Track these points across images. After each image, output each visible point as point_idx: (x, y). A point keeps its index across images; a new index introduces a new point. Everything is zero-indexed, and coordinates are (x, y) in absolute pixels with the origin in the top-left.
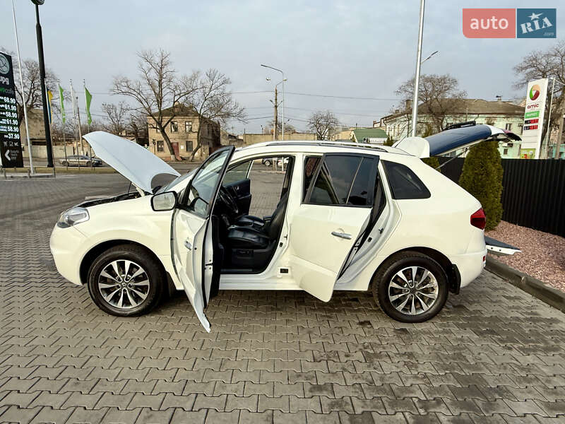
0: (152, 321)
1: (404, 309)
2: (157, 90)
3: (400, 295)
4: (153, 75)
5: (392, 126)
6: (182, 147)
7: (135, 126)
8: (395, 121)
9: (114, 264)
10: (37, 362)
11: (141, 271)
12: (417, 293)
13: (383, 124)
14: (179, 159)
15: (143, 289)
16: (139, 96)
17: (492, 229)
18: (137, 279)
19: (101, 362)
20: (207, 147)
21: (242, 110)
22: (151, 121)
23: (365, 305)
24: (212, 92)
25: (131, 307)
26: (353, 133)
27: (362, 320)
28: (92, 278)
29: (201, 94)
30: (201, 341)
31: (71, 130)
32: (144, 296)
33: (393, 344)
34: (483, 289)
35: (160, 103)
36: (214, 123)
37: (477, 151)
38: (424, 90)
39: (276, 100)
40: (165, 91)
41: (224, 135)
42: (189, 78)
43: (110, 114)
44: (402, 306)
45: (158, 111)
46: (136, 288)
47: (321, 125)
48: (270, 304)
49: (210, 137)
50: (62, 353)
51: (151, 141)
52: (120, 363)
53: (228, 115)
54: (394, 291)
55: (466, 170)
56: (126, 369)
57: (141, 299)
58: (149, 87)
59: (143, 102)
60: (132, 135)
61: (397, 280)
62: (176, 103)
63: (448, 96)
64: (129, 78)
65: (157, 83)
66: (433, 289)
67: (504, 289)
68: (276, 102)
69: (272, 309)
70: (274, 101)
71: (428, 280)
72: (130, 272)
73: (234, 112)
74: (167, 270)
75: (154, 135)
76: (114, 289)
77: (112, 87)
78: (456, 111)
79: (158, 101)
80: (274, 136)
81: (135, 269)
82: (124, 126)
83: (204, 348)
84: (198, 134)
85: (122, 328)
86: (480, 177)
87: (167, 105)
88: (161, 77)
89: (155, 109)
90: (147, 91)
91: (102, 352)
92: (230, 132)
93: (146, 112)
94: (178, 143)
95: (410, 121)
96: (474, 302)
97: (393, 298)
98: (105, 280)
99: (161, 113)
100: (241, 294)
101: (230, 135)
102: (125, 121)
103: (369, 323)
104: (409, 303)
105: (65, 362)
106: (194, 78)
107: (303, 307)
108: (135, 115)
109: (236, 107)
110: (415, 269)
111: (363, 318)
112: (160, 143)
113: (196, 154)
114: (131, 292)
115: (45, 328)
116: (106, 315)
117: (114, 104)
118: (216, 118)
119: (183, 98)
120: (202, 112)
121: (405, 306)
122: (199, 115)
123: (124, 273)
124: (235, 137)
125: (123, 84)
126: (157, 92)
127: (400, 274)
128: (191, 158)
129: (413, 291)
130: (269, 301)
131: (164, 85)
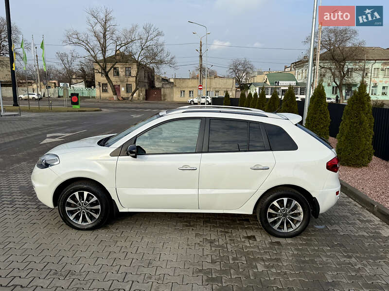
0: (102, 234)
1: (279, 228)
2: (102, 41)
3: (275, 218)
4: (99, 28)
5: (300, 71)
6: (123, 89)
7: (83, 71)
8: (303, 66)
9: (77, 194)
10: (29, 259)
11: (95, 198)
12: (288, 216)
13: (292, 69)
14: (120, 99)
15: (96, 211)
16: (87, 47)
17: (364, 166)
18: (92, 204)
19: (70, 260)
20: (144, 90)
21: (172, 58)
22: (97, 67)
23: (254, 224)
24: (148, 44)
25: (87, 224)
26: (266, 77)
27: (249, 235)
28: (61, 204)
29: (138, 44)
30: (136, 248)
31: (31, 73)
32: (97, 216)
33: (268, 252)
34: (344, 214)
35: (104, 51)
36: (149, 68)
37: (353, 104)
38: (328, 39)
39: (201, 50)
40: (109, 42)
41: (158, 78)
42: (128, 30)
43: (63, 61)
44: (277, 225)
45: (103, 58)
46: (91, 210)
47: (239, 70)
48: (185, 222)
49: (146, 81)
50: (44, 253)
51: (96, 83)
52: (82, 261)
53: (161, 62)
54: (271, 216)
55: (345, 119)
56: (87, 265)
57: (95, 218)
58: (96, 39)
59: (91, 51)
60: (81, 78)
61: (273, 207)
62: (118, 52)
63: (349, 44)
64: (78, 31)
65: (102, 35)
66: (299, 214)
67: (360, 214)
68: (201, 53)
69: (187, 226)
70: (199, 51)
71: (295, 207)
72: (88, 200)
73: (166, 59)
74: (113, 198)
75: (99, 78)
76: (76, 211)
77: (65, 38)
78: (355, 58)
79: (102, 50)
80: (199, 80)
81: (90, 197)
82: (74, 71)
83: (138, 252)
84: (136, 78)
85: (83, 238)
86: (355, 125)
87: (110, 53)
88: (105, 30)
89: (100, 57)
90: (94, 42)
91: (70, 254)
92: (163, 76)
93: (93, 59)
94: (119, 85)
95: (316, 67)
96: (335, 223)
97: (271, 220)
98: (69, 205)
99: (105, 60)
100: (165, 215)
101: (162, 79)
102: (76, 67)
103: (254, 237)
104: (282, 224)
105: (47, 260)
106: (132, 31)
107: (209, 225)
108: (83, 62)
109: (168, 55)
110: (285, 200)
111: (250, 234)
112: (105, 85)
113: (135, 95)
114: (88, 213)
115: (30, 237)
116: (71, 229)
117: (67, 53)
118: (151, 65)
119: (124, 48)
120: (140, 59)
121: (280, 226)
122: (137, 62)
123: (83, 200)
124: (167, 80)
125: (74, 36)
126: (102, 42)
127: (275, 203)
128: (130, 98)
129: (285, 215)
130: (185, 220)
131: (108, 37)
